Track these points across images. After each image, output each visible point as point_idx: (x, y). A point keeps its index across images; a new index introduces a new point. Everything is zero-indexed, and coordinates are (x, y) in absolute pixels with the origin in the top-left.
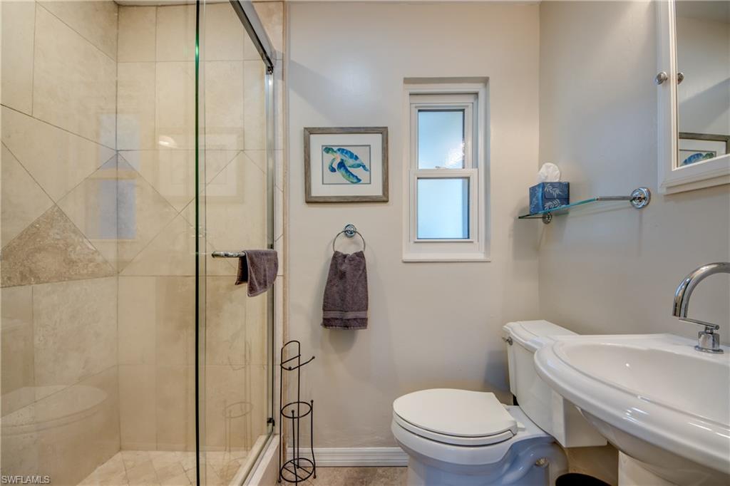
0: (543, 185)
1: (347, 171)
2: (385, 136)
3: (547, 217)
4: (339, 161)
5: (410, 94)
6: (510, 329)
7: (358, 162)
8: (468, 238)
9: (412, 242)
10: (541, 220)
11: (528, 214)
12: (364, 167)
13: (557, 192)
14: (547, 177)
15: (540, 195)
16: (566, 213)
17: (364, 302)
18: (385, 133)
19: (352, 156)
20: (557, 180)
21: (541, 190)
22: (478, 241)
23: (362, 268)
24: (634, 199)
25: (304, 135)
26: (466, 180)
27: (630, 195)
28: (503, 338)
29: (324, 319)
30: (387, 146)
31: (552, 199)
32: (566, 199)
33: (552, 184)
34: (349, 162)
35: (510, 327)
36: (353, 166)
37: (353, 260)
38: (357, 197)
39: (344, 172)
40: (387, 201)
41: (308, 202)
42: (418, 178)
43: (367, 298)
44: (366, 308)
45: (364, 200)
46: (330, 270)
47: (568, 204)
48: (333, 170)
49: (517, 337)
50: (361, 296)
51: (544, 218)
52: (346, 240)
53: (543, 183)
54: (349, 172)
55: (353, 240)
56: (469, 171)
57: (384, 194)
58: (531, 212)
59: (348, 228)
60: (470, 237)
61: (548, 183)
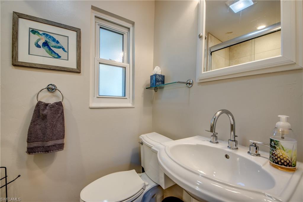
0: (156, 75)
1: (50, 49)
2: (79, 34)
3: (156, 89)
4: (44, 41)
5: (95, 17)
6: (142, 138)
7: (58, 45)
8: (125, 96)
9: (95, 97)
10: (153, 90)
11: (150, 87)
12: (63, 49)
13: (160, 79)
14: (157, 72)
15: (154, 79)
16: (163, 88)
17: (62, 134)
18: (79, 32)
19: (54, 40)
20: (160, 74)
21: (155, 77)
22: (129, 98)
23: (60, 112)
24: (188, 83)
25: (13, 16)
26: (124, 69)
27: (186, 82)
28: (139, 142)
29: (28, 148)
30: (80, 40)
31: (159, 81)
32: (163, 82)
33: (159, 75)
34: (52, 44)
35: (142, 137)
36: (55, 47)
37: (53, 107)
38: (58, 67)
39: (47, 49)
40: (80, 73)
41: (14, 65)
42: (99, 63)
43: (64, 131)
44: (63, 137)
45: (63, 70)
46: (34, 114)
47: (164, 84)
48: (38, 46)
49: (145, 141)
50: (59, 130)
51: (155, 89)
52: (49, 94)
53: (156, 74)
54: (52, 50)
55: (54, 94)
56: (125, 64)
57: (77, 68)
58: (151, 86)
59: (50, 86)
60: (126, 96)
61: (157, 74)
